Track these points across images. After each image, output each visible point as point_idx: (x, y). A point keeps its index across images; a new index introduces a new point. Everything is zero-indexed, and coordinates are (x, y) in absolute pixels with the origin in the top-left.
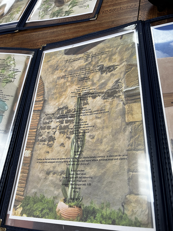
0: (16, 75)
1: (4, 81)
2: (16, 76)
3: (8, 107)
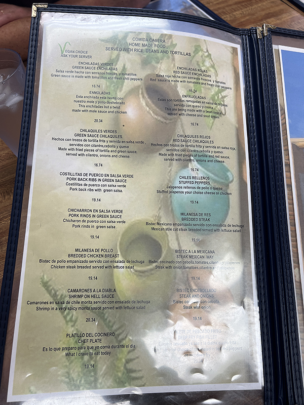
0: (225, 97)
1: (208, 114)
2: (225, 99)
3: (232, 174)
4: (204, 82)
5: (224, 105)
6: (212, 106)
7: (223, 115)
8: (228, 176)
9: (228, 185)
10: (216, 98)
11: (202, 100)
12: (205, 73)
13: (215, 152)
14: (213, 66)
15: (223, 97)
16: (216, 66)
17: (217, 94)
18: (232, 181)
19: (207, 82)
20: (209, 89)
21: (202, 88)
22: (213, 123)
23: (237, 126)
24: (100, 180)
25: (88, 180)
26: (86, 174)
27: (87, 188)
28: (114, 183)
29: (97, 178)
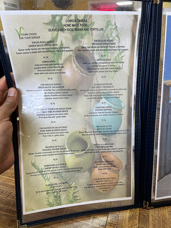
0: (123, 56)
1: (111, 70)
2: (123, 58)
3: (124, 103)
4: (110, 48)
5: (122, 62)
6: (114, 64)
7: (121, 69)
8: (121, 105)
9: (122, 110)
10: (117, 58)
11: (108, 61)
12: (111, 42)
13: (115, 92)
14: (117, 36)
15: (122, 57)
16: (119, 35)
17: (118, 56)
18: (124, 108)
19: (112, 48)
20: (113, 53)
21: (109, 54)
22: (114, 75)
23: (129, 75)
24: (54, 112)
25: (48, 112)
26: (47, 109)
27: (48, 116)
28: (61, 113)
29: (52, 110)
